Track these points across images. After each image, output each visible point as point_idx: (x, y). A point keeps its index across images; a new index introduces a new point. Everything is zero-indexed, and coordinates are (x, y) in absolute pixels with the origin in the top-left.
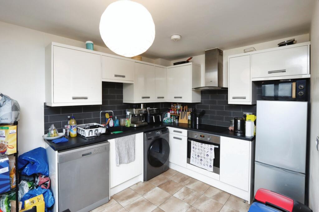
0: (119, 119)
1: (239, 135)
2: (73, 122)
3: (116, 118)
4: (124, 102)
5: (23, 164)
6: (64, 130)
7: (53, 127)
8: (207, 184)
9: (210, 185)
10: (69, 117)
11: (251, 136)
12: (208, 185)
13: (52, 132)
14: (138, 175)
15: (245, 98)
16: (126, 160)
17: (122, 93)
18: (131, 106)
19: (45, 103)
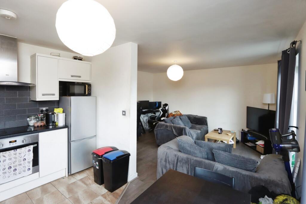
1: (51, 127)
8: (20, 194)
9: (24, 193)
11: (63, 125)
12: (22, 194)
15: (54, 95)
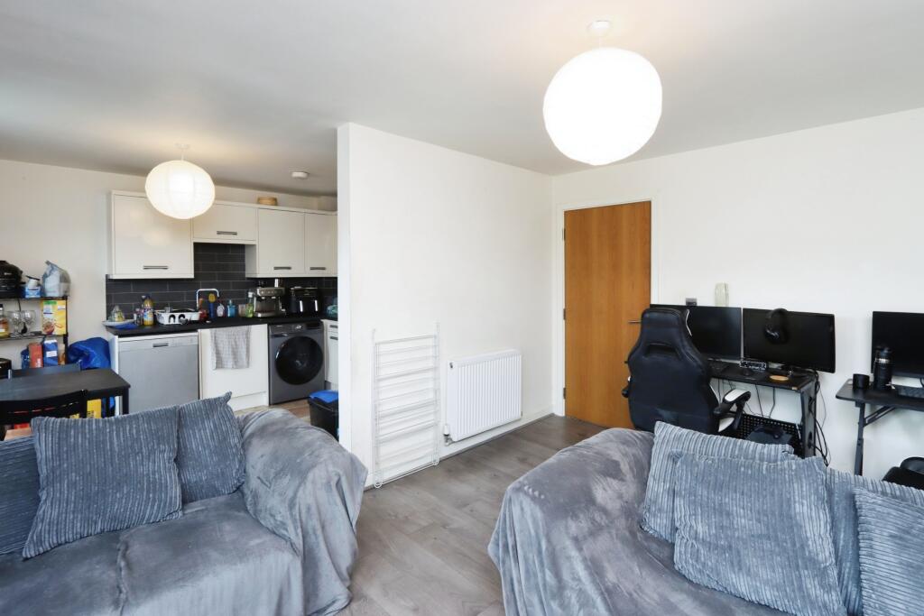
0: (236, 304)
2: (148, 305)
3: (230, 302)
4: (247, 276)
5: (75, 355)
6: (135, 316)
7: (117, 309)
10: (144, 297)
13: (116, 315)
14: (259, 393)
16: (230, 363)
17: (244, 261)
18: (257, 282)
19: (107, 276)
